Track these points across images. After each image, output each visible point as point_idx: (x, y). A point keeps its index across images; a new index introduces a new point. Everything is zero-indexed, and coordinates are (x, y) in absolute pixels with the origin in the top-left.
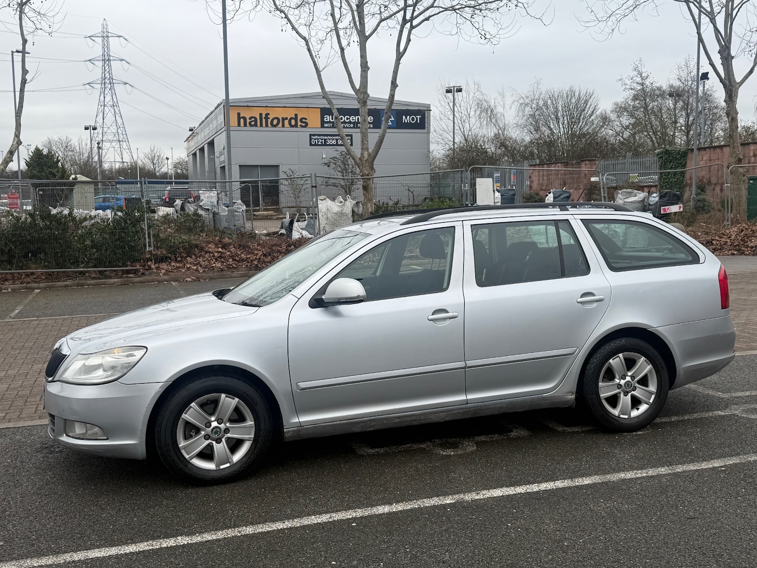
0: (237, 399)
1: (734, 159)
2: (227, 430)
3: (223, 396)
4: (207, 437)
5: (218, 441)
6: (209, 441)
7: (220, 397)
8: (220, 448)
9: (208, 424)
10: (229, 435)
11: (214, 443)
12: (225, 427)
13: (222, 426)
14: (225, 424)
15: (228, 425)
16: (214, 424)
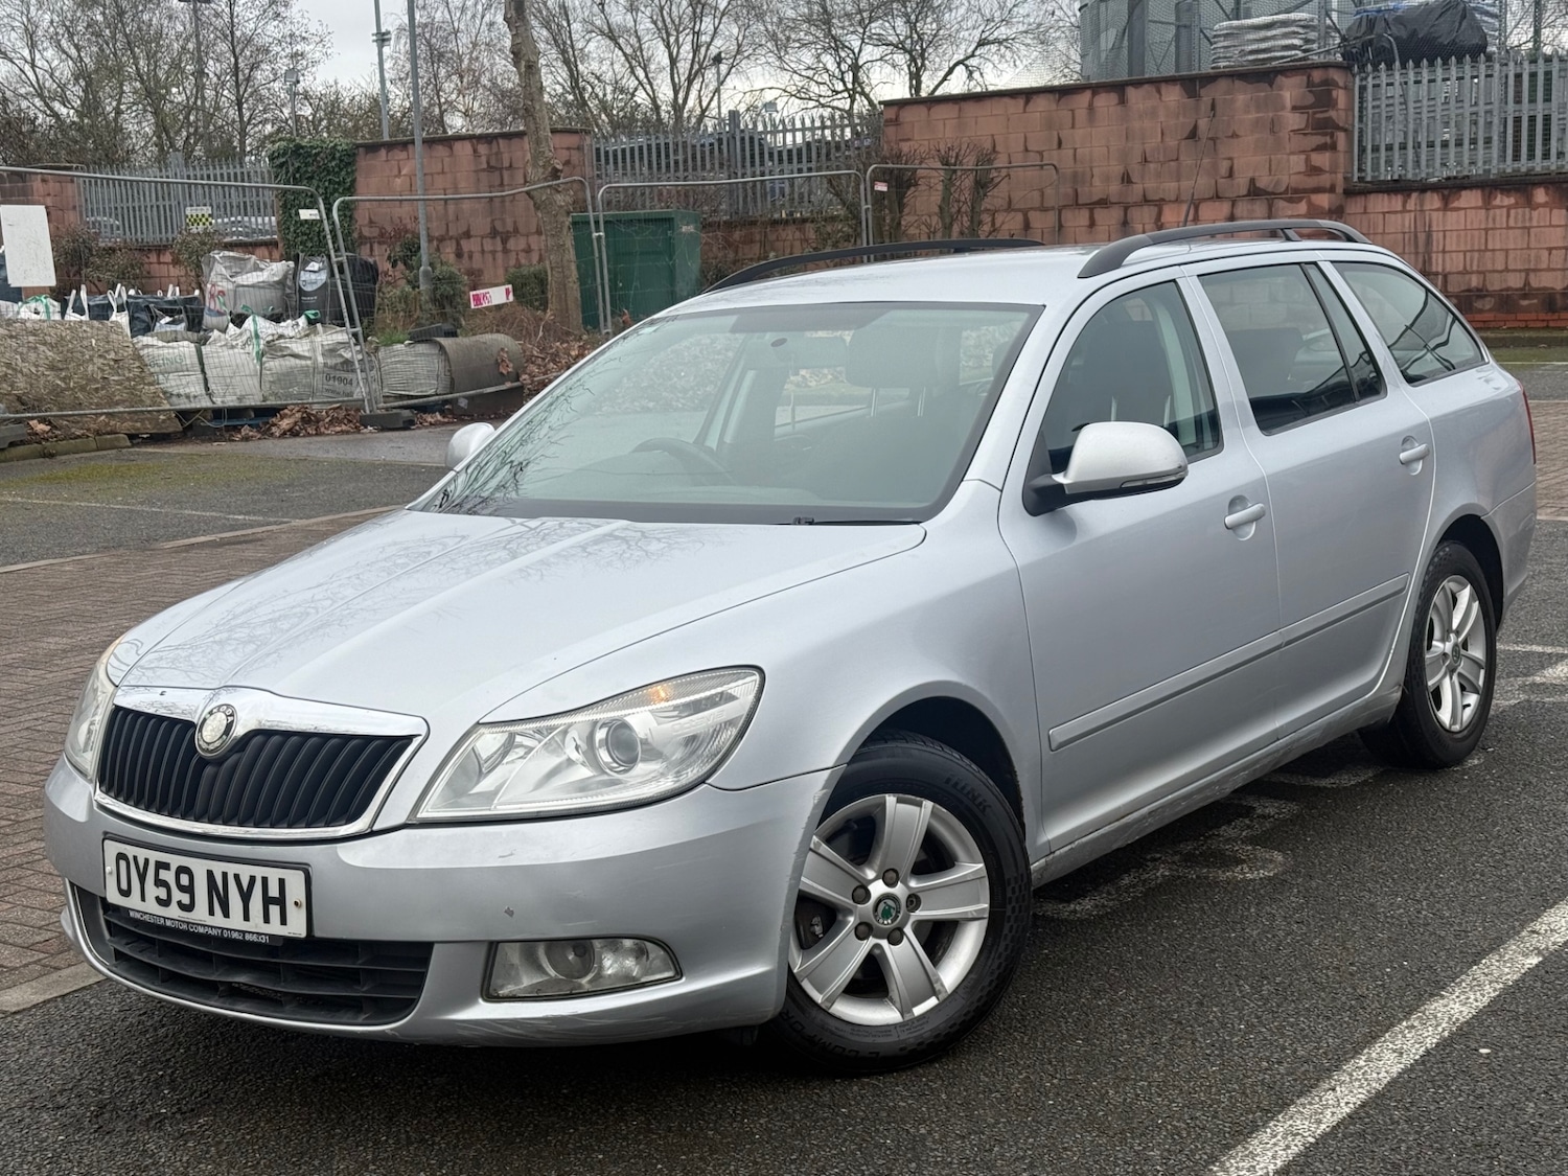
0: (928, 805)
1: (541, 170)
2: (914, 901)
3: (890, 799)
4: (864, 930)
5: (895, 937)
6: (872, 941)
7: (883, 805)
8: (901, 956)
9: (861, 893)
10: (921, 914)
11: (884, 943)
12: (907, 893)
13: (899, 890)
14: (905, 883)
15: (913, 884)
16: (878, 889)
